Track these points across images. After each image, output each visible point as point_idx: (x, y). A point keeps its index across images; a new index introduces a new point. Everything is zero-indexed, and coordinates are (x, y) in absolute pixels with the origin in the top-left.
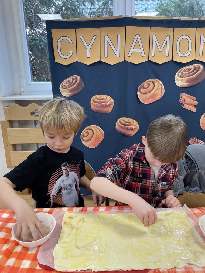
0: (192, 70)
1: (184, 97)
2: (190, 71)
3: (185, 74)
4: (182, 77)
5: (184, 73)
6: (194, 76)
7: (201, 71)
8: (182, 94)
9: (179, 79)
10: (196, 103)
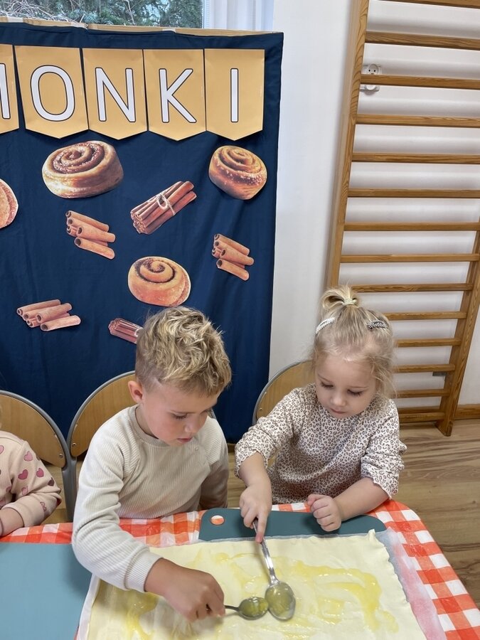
0: (85, 155)
1: (76, 221)
2: (81, 158)
3: (70, 166)
4: (61, 172)
5: (66, 162)
6: (93, 171)
7: (108, 161)
8: (71, 214)
9: (54, 177)
10: (111, 237)
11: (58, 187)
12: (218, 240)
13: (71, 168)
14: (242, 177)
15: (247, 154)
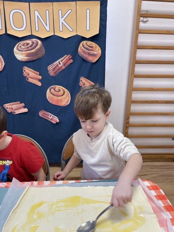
1: (26, 71)
2: (29, 45)
4: (21, 51)
5: (23, 47)
6: (33, 51)
7: (39, 47)
8: (25, 68)
9: (18, 53)
10: (40, 77)
11: (20, 57)
12: (82, 79)
13: (25, 49)
14: (91, 53)
15: (93, 44)
